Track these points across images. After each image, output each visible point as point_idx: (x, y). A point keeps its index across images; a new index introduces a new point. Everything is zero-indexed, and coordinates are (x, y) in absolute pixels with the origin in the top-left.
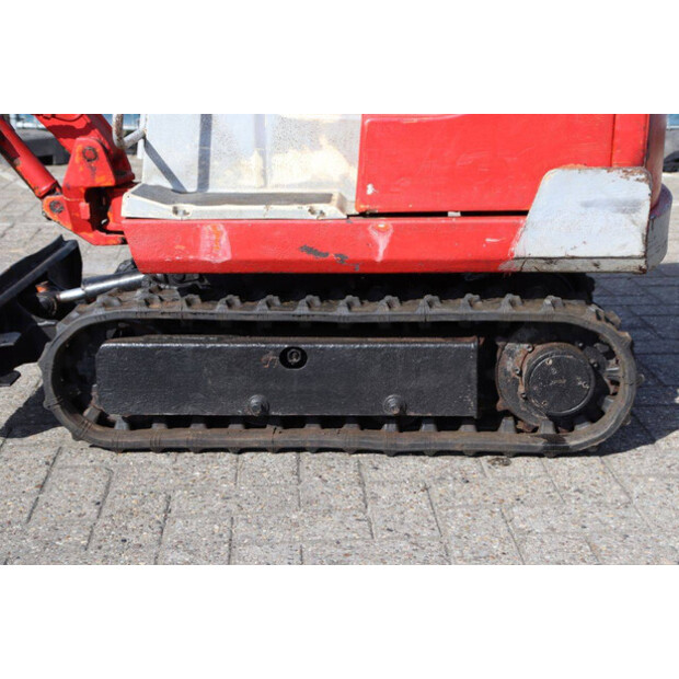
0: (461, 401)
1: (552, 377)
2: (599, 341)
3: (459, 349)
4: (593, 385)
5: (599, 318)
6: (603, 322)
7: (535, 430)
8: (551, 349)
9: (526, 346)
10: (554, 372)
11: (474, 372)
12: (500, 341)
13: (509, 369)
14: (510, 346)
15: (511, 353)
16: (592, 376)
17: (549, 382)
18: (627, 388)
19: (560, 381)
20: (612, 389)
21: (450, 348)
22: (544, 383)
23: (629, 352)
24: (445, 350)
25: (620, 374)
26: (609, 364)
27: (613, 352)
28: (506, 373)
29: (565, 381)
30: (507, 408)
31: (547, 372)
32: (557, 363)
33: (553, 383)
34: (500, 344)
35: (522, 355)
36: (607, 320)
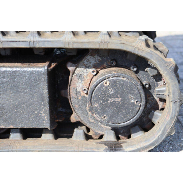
0: (37, 115)
1: (110, 96)
2: (149, 66)
3: (32, 73)
4: (143, 102)
5: (148, 45)
6: (152, 49)
7: (101, 137)
8: (110, 72)
9: (92, 70)
10: (111, 91)
11: (46, 91)
12: (70, 66)
13: (79, 89)
14: (79, 70)
15: (80, 77)
16: (143, 95)
17: (108, 100)
18: (172, 104)
19: (117, 99)
20: (161, 105)
21: (25, 71)
22: (104, 101)
23: (173, 75)
24: (21, 74)
25: (166, 93)
26: (158, 85)
27: (161, 75)
28: (77, 93)
29: (120, 99)
30: (79, 120)
31: (105, 92)
32: (114, 84)
33: (111, 100)
34: (71, 69)
35: (89, 78)
36: (156, 48)
